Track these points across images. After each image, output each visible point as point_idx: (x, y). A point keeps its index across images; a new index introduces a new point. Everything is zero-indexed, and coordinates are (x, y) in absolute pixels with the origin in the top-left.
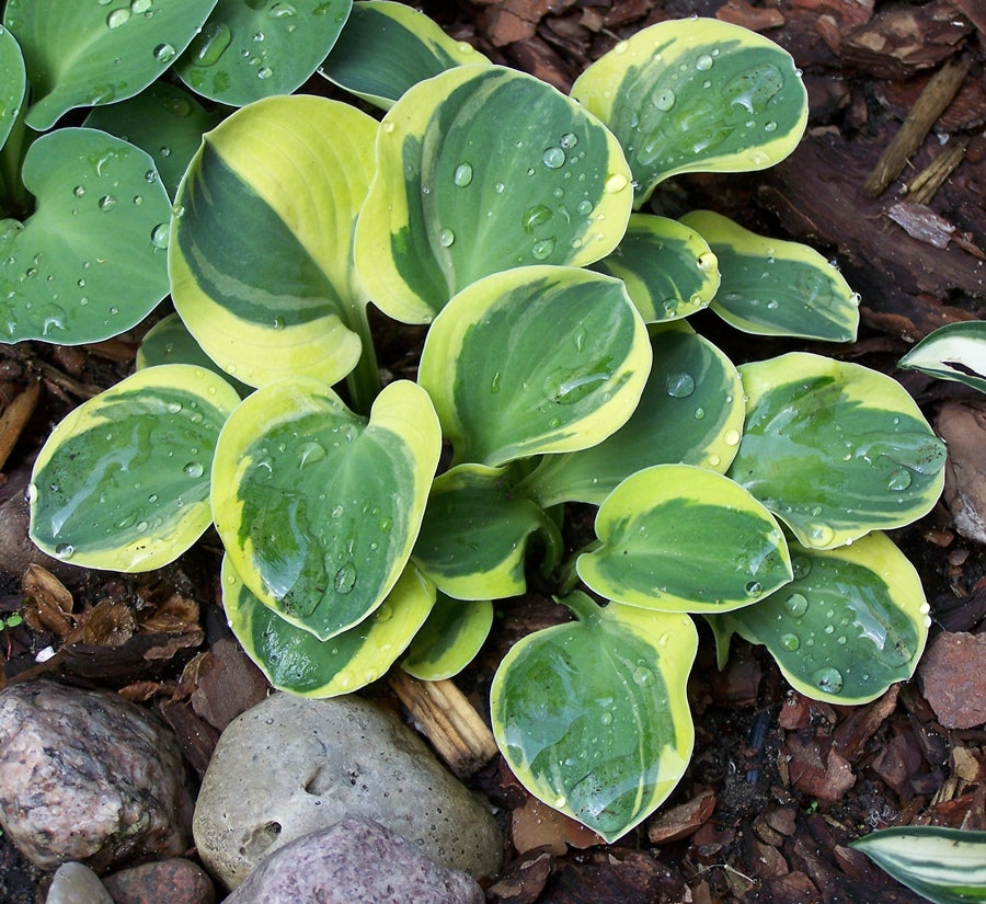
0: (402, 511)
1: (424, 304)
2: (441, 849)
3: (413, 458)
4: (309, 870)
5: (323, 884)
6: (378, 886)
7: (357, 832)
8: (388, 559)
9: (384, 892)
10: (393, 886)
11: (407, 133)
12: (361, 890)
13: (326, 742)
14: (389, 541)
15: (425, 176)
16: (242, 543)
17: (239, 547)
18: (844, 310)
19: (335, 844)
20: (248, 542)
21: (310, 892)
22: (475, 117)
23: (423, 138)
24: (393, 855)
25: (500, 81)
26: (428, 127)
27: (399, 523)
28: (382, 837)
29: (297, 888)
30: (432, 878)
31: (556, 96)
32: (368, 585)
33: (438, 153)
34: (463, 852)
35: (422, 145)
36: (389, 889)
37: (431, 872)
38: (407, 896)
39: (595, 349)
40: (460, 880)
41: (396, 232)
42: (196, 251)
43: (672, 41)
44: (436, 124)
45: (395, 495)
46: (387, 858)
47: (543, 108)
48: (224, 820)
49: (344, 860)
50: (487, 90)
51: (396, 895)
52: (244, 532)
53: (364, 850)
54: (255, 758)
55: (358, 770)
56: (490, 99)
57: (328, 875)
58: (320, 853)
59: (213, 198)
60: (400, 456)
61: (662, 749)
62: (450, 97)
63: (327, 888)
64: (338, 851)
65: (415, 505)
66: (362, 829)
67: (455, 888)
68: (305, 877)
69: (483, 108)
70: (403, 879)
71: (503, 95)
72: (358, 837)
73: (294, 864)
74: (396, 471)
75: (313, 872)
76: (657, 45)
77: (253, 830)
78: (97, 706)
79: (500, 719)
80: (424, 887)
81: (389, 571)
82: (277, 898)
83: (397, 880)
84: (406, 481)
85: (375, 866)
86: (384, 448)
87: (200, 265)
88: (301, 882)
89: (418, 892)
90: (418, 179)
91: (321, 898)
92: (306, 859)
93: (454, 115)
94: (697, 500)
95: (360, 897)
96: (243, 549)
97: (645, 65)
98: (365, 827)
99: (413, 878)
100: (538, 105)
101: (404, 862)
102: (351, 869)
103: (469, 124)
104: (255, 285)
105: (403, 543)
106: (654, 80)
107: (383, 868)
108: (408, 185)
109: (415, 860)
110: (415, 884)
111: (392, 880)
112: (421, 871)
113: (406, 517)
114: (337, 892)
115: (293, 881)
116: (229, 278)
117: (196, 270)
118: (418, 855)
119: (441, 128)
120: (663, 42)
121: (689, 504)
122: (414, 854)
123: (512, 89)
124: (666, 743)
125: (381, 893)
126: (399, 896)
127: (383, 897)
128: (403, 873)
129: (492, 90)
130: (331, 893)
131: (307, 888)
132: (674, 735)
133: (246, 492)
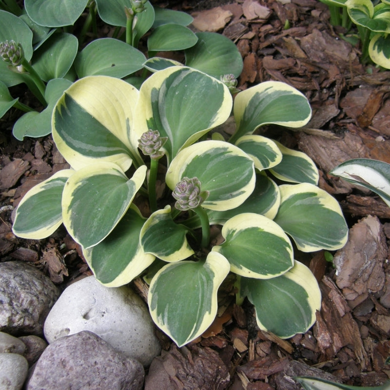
2: (133, 345)
4: (60, 351)
5: (65, 358)
6: (91, 361)
7: (84, 337)
9: (93, 364)
10: (97, 362)
11: (154, 87)
12: (82, 362)
15: (160, 102)
16: (68, 211)
18: (314, 175)
19: (73, 341)
20: (70, 211)
21: (59, 360)
22: (179, 84)
23: (160, 89)
24: (99, 349)
25: (188, 72)
26: (161, 86)
28: (95, 340)
29: (54, 358)
30: (116, 360)
31: (207, 77)
33: (166, 94)
34: (142, 347)
35: (159, 91)
36: (96, 363)
37: (116, 357)
38: (104, 366)
39: (235, 179)
40: (131, 362)
41: (148, 119)
42: (63, 132)
44: (165, 85)
46: (96, 349)
47: (203, 80)
48: (52, 324)
49: (76, 348)
50: (183, 75)
51: (99, 366)
53: (86, 345)
54: (70, 301)
55: (107, 311)
56: (185, 78)
57: (68, 354)
58: (66, 344)
59: (71, 114)
61: (205, 313)
62: (170, 77)
63: (67, 359)
64: (73, 344)
66: (86, 336)
67: (128, 365)
68: (58, 354)
69: (183, 81)
70: (102, 359)
71: (189, 77)
72: (83, 339)
73: (54, 348)
75: (61, 352)
77: (60, 330)
80: (112, 364)
82: (45, 361)
83: (100, 359)
85: (90, 352)
86: (129, 186)
87: (65, 137)
88: (56, 355)
89: (109, 365)
90: (157, 103)
91: (64, 364)
92: (59, 346)
93: (171, 84)
94: (263, 229)
95: (82, 365)
96: (68, 213)
98: (88, 335)
99: (107, 359)
100: (201, 80)
101: (104, 352)
102: (79, 352)
103: (177, 86)
104: (87, 143)
107: (94, 353)
108: (152, 104)
109: (109, 352)
110: (108, 362)
111: (97, 359)
112: (111, 357)
114: (71, 362)
115: (52, 355)
116: (77, 141)
117: (64, 139)
118: (111, 350)
119: (166, 86)
121: (260, 230)
122: (109, 349)
123: (192, 75)
124: (207, 311)
125: (91, 364)
126: (100, 366)
127: (92, 366)
128: (103, 356)
129: (185, 75)
130: (68, 362)
131: (58, 358)
132: (210, 308)
133: (75, 194)
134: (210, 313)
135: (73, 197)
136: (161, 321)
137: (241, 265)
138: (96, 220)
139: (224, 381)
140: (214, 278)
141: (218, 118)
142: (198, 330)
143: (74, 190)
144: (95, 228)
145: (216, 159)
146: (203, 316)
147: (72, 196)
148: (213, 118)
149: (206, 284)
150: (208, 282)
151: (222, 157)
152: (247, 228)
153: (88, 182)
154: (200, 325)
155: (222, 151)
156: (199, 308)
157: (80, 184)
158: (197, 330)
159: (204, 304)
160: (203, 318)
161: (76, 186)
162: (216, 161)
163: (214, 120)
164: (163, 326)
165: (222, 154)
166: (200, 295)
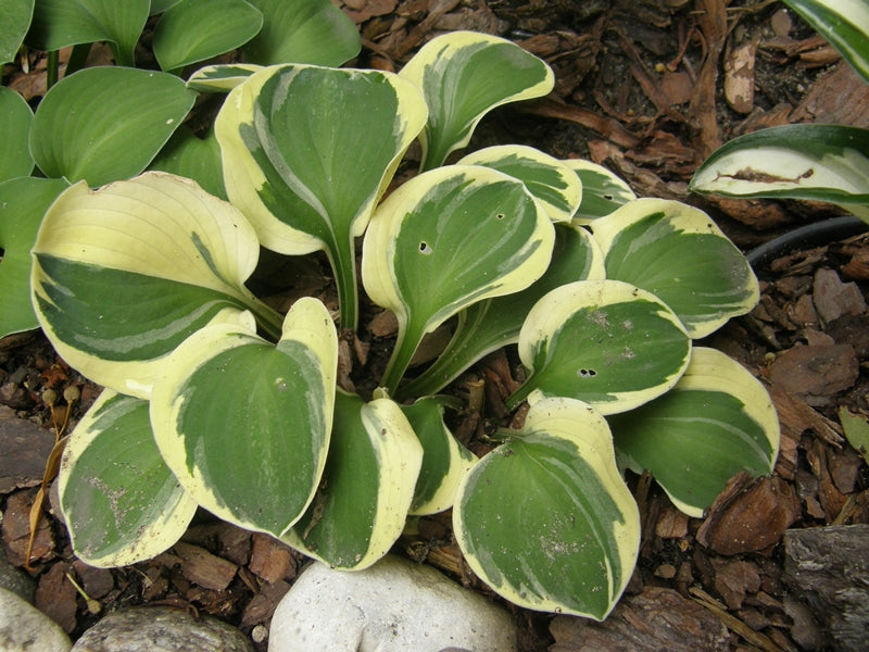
0: (316, 406)
1: (310, 236)
3: (317, 358)
8: (314, 451)
11: (240, 122)
13: (360, 604)
14: (311, 435)
15: (266, 147)
16: (191, 471)
17: (190, 475)
20: (196, 470)
22: (286, 102)
23: (253, 123)
25: (293, 75)
26: (254, 116)
27: (315, 416)
32: (303, 479)
33: (270, 129)
35: (255, 128)
41: (260, 188)
43: (447, 46)
44: (259, 112)
45: (307, 393)
50: (286, 82)
52: (190, 462)
55: (396, 620)
56: (291, 88)
60: (305, 357)
61: (612, 526)
62: (261, 92)
65: (326, 398)
69: (289, 95)
74: (305, 372)
76: (438, 50)
78: (162, 633)
79: (470, 551)
81: (317, 461)
84: (314, 379)
86: (290, 355)
90: (262, 150)
93: (271, 102)
96: (193, 476)
97: (435, 63)
103: (284, 108)
105: (324, 434)
106: (444, 68)
108: (253, 154)
113: (321, 410)
117: (90, 350)
119: (264, 113)
120: (442, 47)
124: (614, 519)
129: (289, 82)
132: (617, 511)
133: (184, 426)
134: (622, 521)
135: (183, 437)
136: (530, 595)
137: (610, 394)
138: (265, 462)
139: (720, 640)
140: (580, 450)
141: (406, 123)
142: (620, 568)
143: (178, 420)
144: (273, 481)
145: (449, 206)
146: (612, 534)
147: (180, 434)
148: (395, 127)
149: (569, 471)
150: (572, 467)
151: (459, 197)
152: (564, 321)
153: (194, 388)
154: (618, 556)
155: (455, 185)
156: (592, 524)
157: (181, 400)
158: (616, 569)
159: (597, 512)
160: (613, 539)
161: (176, 410)
162: (451, 208)
163: (401, 130)
164: (543, 602)
165: (457, 191)
166: (575, 500)
